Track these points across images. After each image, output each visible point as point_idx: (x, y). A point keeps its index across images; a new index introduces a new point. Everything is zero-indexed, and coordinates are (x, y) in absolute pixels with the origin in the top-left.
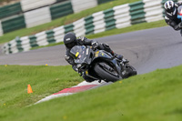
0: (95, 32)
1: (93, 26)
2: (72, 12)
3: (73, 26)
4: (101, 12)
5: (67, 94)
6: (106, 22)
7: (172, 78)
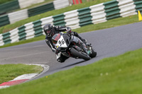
0: (27, 38)
1: (26, 34)
2: (9, 23)
3: (10, 34)
4: (31, 23)
5: (5, 87)
6: (35, 30)
7: (87, 73)
